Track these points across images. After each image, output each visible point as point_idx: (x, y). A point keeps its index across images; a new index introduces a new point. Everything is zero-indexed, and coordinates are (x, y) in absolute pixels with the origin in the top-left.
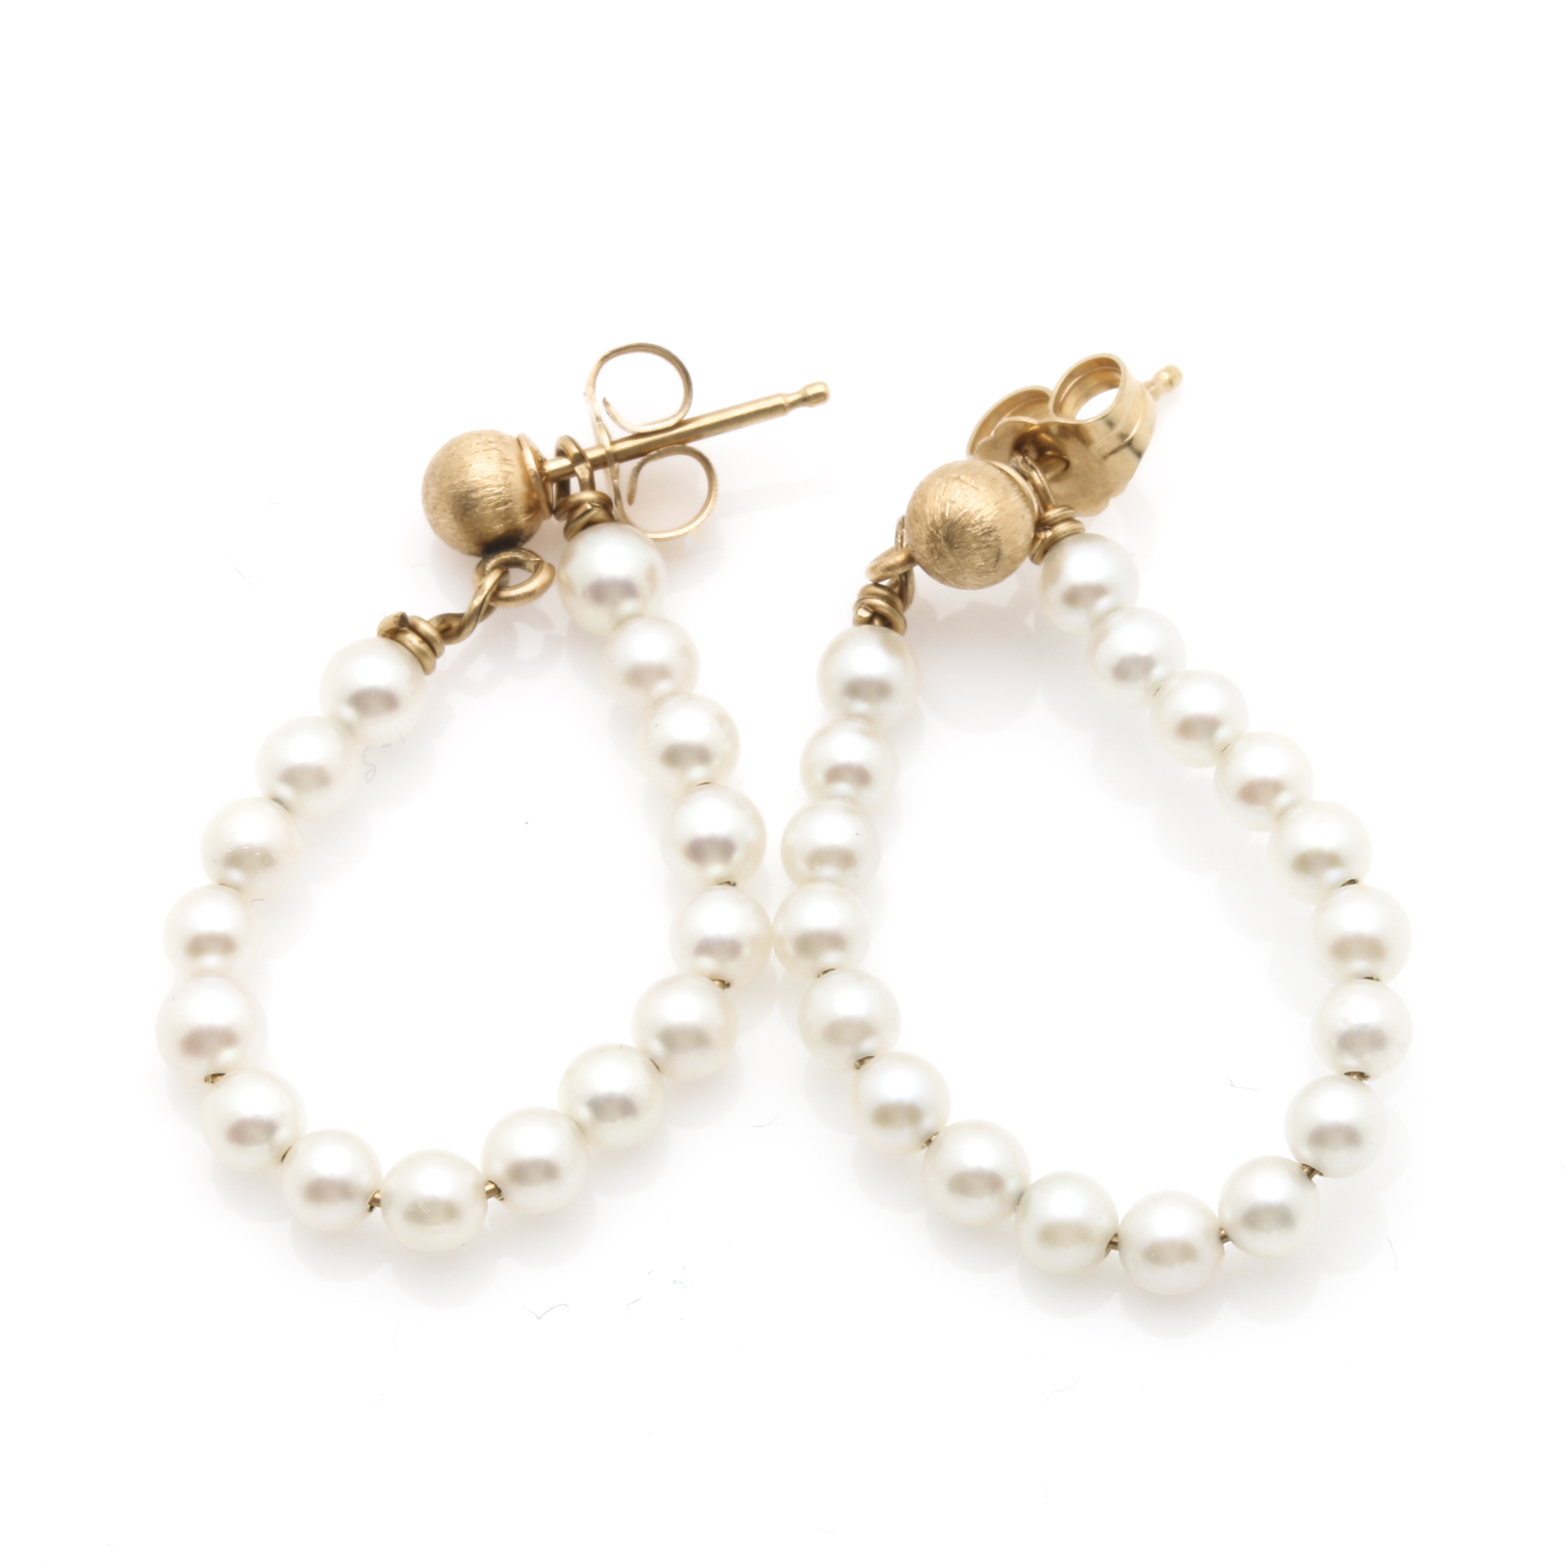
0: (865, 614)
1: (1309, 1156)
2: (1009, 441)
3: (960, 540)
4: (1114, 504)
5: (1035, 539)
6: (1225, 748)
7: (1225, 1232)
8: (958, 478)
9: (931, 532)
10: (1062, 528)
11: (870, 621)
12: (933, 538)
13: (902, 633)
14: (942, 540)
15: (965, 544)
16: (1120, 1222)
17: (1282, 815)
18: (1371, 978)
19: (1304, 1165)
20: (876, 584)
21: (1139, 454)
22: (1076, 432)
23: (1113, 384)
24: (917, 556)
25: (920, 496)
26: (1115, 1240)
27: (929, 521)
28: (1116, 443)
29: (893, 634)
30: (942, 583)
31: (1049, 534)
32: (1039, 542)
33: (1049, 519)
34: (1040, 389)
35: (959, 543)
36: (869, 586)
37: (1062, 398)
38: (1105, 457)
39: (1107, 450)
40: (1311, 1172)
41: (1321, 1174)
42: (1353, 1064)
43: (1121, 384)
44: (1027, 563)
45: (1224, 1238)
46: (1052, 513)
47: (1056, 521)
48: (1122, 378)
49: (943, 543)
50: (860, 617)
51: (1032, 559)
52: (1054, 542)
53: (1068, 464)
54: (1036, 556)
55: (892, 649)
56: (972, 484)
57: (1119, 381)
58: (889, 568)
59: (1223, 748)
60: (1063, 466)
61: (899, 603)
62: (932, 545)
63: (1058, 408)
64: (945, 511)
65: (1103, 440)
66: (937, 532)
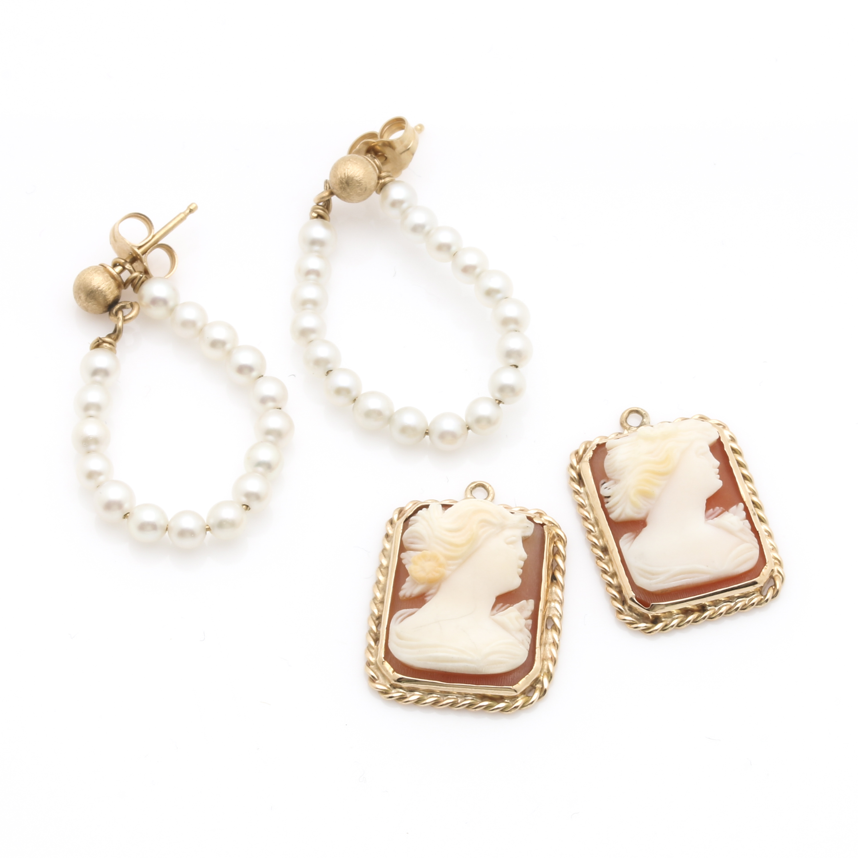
0: (315, 215)
1: (498, 396)
2: (365, 148)
3: (351, 183)
4: (404, 172)
5: (378, 183)
6: (455, 254)
7: (468, 426)
8: (349, 160)
9: (341, 181)
10: (387, 179)
11: (317, 217)
12: (341, 183)
13: (329, 221)
14: (345, 183)
15: (353, 184)
16: (429, 425)
17: (478, 276)
18: (516, 331)
19: (496, 400)
20: (318, 204)
21: (413, 154)
22: (389, 145)
23: (402, 128)
24: (335, 191)
25: (335, 168)
26: (427, 432)
27: (339, 177)
28: (404, 149)
29: (326, 221)
30: (345, 201)
31: (383, 181)
32: (379, 184)
33: (382, 176)
34: (373, 132)
35: (351, 184)
36: (316, 205)
37: (383, 133)
38: (401, 154)
39: (402, 151)
40: (500, 402)
41: (503, 403)
42: (512, 362)
43: (405, 128)
44: (374, 193)
45: (468, 428)
46: (383, 174)
47: (385, 177)
48: (406, 125)
49: (345, 184)
50: (313, 216)
51: (376, 192)
52: (384, 185)
53: (386, 158)
54: (378, 191)
55: (327, 227)
56: (355, 162)
57: (405, 127)
58: (323, 198)
59: (454, 254)
60: (384, 159)
61: (326, 211)
62: (341, 185)
63: (382, 137)
64: (345, 172)
65: (399, 148)
66: (343, 180)
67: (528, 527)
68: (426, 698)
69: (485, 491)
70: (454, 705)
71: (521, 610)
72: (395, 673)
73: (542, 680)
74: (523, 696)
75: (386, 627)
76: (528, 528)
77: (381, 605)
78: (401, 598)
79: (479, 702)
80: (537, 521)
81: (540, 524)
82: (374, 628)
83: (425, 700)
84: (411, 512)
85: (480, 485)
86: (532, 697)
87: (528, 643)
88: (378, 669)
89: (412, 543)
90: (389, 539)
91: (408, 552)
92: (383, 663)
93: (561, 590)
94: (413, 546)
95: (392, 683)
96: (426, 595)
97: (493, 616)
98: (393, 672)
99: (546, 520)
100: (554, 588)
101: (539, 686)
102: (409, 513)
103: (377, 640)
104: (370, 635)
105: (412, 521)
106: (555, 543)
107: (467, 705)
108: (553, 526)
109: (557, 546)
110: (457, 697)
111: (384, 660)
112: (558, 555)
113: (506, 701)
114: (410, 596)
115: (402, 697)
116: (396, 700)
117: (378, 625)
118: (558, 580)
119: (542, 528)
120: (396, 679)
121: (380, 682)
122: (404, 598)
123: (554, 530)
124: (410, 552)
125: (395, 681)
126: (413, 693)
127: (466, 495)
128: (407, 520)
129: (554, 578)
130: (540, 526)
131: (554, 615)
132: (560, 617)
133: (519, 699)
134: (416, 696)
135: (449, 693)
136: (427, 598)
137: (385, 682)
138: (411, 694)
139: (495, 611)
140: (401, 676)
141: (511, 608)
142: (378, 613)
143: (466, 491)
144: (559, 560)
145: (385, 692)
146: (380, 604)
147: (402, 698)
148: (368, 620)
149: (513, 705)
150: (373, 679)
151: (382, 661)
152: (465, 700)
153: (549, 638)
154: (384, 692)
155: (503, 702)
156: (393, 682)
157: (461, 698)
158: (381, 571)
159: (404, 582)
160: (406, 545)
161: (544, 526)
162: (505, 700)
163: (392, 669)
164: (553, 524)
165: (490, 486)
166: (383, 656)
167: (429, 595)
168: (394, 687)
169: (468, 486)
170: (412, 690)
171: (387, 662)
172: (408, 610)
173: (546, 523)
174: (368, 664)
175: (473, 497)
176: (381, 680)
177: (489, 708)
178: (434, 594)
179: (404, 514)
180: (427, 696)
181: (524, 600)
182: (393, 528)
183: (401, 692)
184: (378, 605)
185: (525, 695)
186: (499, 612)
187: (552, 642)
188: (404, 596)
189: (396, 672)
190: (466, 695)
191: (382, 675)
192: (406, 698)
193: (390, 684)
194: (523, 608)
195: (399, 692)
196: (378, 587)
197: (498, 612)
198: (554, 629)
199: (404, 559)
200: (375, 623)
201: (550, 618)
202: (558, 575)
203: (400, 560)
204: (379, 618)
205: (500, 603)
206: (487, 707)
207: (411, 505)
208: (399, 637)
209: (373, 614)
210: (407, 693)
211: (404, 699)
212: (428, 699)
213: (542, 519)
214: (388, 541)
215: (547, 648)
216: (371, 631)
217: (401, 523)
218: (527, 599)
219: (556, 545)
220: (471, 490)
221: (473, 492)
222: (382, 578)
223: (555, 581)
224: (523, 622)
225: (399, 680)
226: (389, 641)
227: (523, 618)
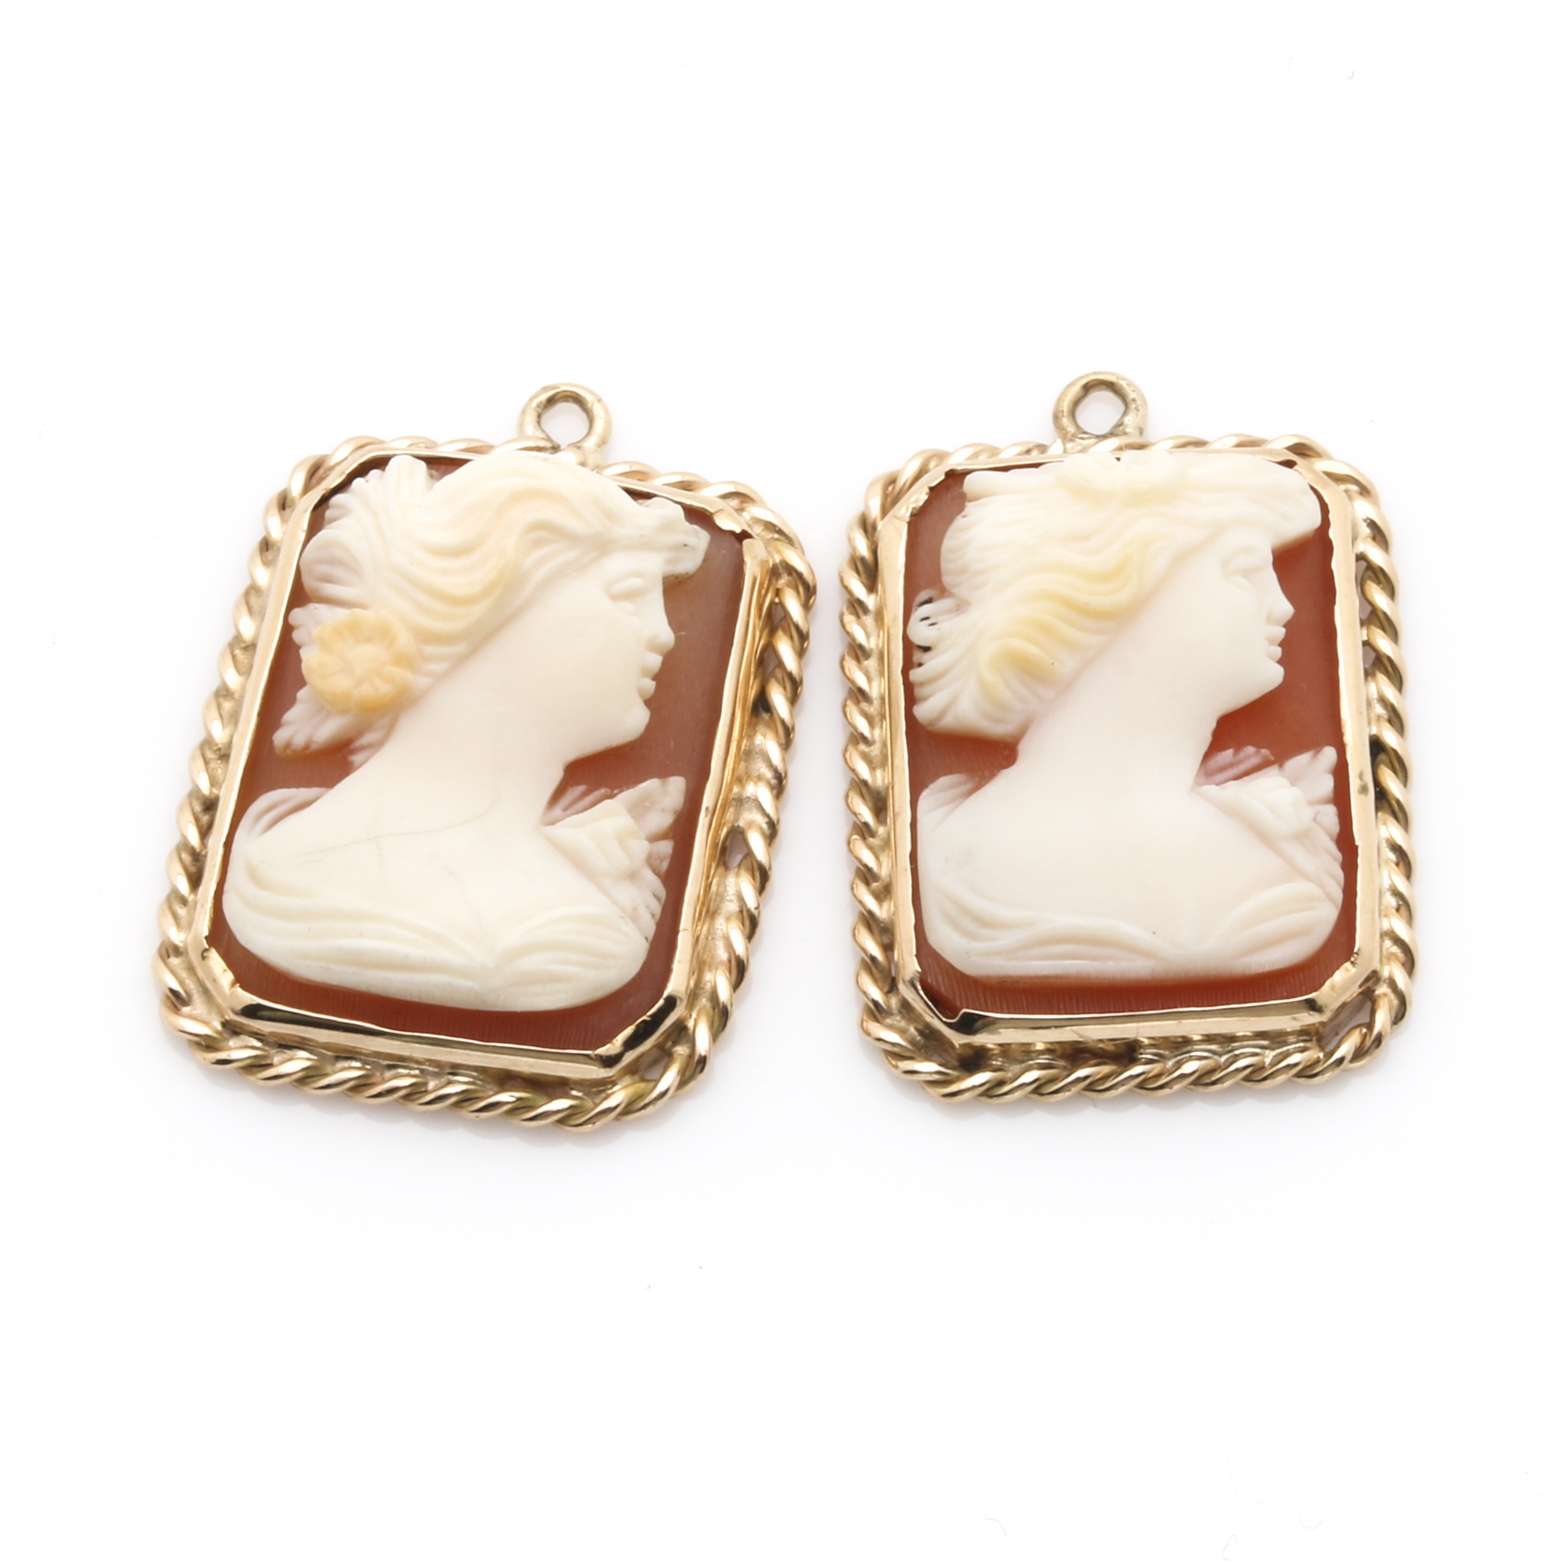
67: (685, 545)
68: (329, 1069)
69: (584, 415)
70: (415, 1097)
71: (638, 811)
72: (238, 990)
73: (691, 1031)
74: (627, 1080)
75: (223, 839)
76: (685, 548)
77: (221, 766)
78: (277, 751)
79: (491, 1093)
80: (726, 523)
81: (732, 533)
82: (194, 839)
83: (326, 1075)
84: (341, 476)
85: (570, 397)
86: (657, 1081)
87: (653, 915)
88: (191, 969)
89: (328, 580)
90: (270, 555)
91: (312, 607)
92: (205, 954)
93: (780, 745)
94: (329, 589)
95: (227, 1018)
96: (352, 746)
97: (548, 827)
98: (233, 985)
99: (757, 521)
100: (759, 739)
101: (681, 1050)
102: (334, 480)
103: (195, 880)
104: (181, 859)
105: (336, 507)
106: (778, 592)
107: (453, 1099)
108: (777, 540)
109: (781, 604)
110: (422, 1071)
111: (207, 946)
112: (784, 631)
113: (574, 1093)
114: (307, 747)
115: (258, 1062)
116: (241, 1071)
117: (205, 832)
118: (775, 714)
119: (737, 545)
120: (239, 1007)
121: (195, 1012)
122: (288, 752)
123: (779, 552)
124: (316, 608)
125: (236, 1013)
126: (289, 1053)
127: (521, 425)
128: (324, 501)
129: (762, 705)
130: (733, 539)
131: (751, 824)
132: (772, 832)
133: (615, 1088)
134: (299, 1061)
135: (402, 1059)
136: (357, 758)
137: (210, 1013)
138: (285, 1056)
139: (557, 811)
140: (257, 1000)
141: (607, 802)
142: (211, 792)
143: (523, 412)
144: (785, 649)
145: (207, 1044)
146: (219, 762)
147: (255, 1066)
148: (181, 809)
149: (597, 1105)
150: (176, 1001)
151: (202, 949)
152: (449, 1083)
153: (728, 898)
154: (203, 1043)
155: (566, 1096)
156: (231, 1016)
157: (436, 1075)
158: (234, 657)
159: (292, 701)
160: (309, 583)
161: (746, 542)
162: (572, 1089)
163: (229, 976)
164: (780, 532)
165: (599, 400)
166: (206, 932)
167: (363, 748)
168: (232, 1029)
169: (531, 400)
170: (285, 1045)
171: (218, 951)
172: (293, 791)
173: (756, 530)
174: (164, 952)
175: (543, 436)
176: (198, 1006)
177: (520, 1111)
178: (375, 747)
179: (322, 479)
180: (334, 1065)
181: (652, 777)
182: (284, 521)
183: (253, 1048)
184: (212, 765)
185: (637, 1078)
186: (569, 816)
187: (737, 909)
188: (288, 745)
189: (241, 987)
190: (455, 1069)
191: (200, 988)
192: (270, 1065)
193: (223, 1020)
194: (648, 804)
195: (247, 1047)
196: (219, 707)
197: (569, 812)
198: (747, 870)
199: (298, 627)
200: (197, 820)
201: (737, 835)
202: (778, 698)
203: (288, 629)
204: (210, 806)
205: (578, 783)
206: (517, 1109)
207: (350, 448)
208: (256, 878)
209: (195, 793)
210: (273, 1051)
211: (264, 1070)
212: (335, 1073)
213: (746, 516)
214: (267, 563)
215: (718, 929)
216: (184, 846)
217: (305, 511)
218: (663, 773)
219: (780, 599)
220: (540, 410)
221: (544, 419)
222: (233, 680)
223: (766, 716)
224: (641, 848)
225: (251, 1011)
226: (227, 886)
227: (644, 837)
